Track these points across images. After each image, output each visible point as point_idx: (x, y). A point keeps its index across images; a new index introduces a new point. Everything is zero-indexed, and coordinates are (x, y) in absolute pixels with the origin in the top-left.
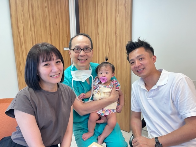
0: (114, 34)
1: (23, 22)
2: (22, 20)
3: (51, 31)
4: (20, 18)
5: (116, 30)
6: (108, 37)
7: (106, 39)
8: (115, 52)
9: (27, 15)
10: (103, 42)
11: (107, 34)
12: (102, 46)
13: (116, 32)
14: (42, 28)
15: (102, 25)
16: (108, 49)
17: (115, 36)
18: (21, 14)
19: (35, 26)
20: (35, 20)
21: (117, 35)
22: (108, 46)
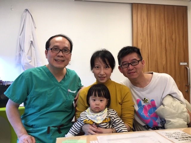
1: (141, 41)
2: (141, 39)
3: (167, 46)
4: (140, 38)
9: (145, 35)
14: (158, 44)
18: (141, 34)
19: (152, 43)
20: (152, 38)
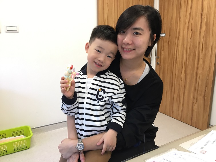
0: (200, 16)
5: (202, 11)
6: (191, 20)
7: (189, 23)
8: (198, 37)
10: (184, 26)
11: (191, 16)
12: (184, 31)
13: (203, 14)
15: (185, 7)
16: (191, 34)
17: (200, 19)
21: (203, 17)
22: (191, 30)
